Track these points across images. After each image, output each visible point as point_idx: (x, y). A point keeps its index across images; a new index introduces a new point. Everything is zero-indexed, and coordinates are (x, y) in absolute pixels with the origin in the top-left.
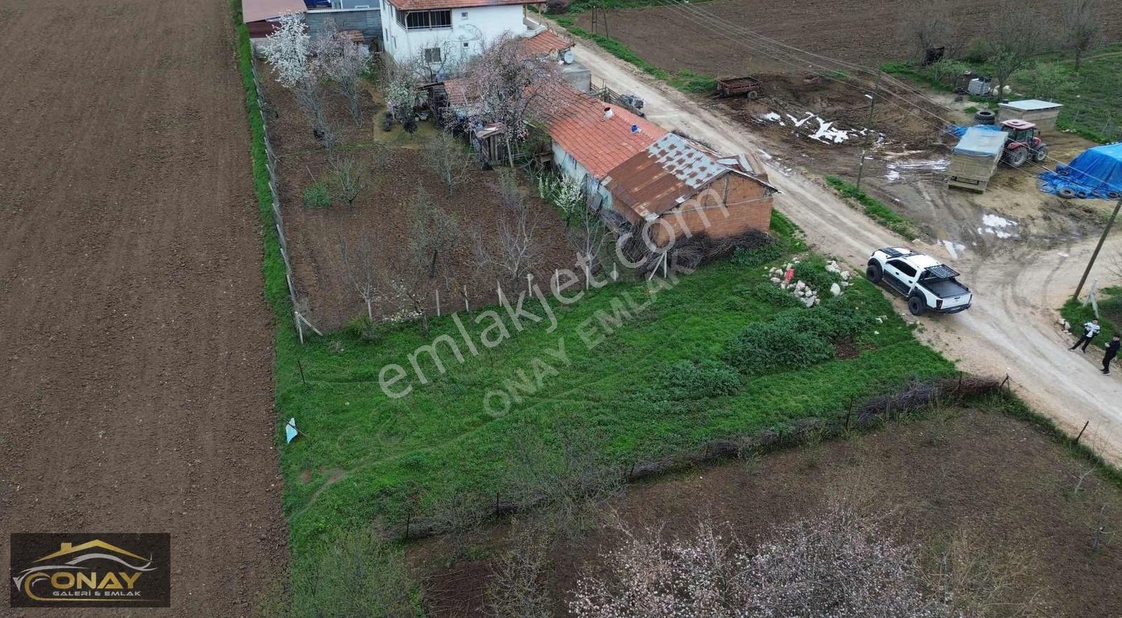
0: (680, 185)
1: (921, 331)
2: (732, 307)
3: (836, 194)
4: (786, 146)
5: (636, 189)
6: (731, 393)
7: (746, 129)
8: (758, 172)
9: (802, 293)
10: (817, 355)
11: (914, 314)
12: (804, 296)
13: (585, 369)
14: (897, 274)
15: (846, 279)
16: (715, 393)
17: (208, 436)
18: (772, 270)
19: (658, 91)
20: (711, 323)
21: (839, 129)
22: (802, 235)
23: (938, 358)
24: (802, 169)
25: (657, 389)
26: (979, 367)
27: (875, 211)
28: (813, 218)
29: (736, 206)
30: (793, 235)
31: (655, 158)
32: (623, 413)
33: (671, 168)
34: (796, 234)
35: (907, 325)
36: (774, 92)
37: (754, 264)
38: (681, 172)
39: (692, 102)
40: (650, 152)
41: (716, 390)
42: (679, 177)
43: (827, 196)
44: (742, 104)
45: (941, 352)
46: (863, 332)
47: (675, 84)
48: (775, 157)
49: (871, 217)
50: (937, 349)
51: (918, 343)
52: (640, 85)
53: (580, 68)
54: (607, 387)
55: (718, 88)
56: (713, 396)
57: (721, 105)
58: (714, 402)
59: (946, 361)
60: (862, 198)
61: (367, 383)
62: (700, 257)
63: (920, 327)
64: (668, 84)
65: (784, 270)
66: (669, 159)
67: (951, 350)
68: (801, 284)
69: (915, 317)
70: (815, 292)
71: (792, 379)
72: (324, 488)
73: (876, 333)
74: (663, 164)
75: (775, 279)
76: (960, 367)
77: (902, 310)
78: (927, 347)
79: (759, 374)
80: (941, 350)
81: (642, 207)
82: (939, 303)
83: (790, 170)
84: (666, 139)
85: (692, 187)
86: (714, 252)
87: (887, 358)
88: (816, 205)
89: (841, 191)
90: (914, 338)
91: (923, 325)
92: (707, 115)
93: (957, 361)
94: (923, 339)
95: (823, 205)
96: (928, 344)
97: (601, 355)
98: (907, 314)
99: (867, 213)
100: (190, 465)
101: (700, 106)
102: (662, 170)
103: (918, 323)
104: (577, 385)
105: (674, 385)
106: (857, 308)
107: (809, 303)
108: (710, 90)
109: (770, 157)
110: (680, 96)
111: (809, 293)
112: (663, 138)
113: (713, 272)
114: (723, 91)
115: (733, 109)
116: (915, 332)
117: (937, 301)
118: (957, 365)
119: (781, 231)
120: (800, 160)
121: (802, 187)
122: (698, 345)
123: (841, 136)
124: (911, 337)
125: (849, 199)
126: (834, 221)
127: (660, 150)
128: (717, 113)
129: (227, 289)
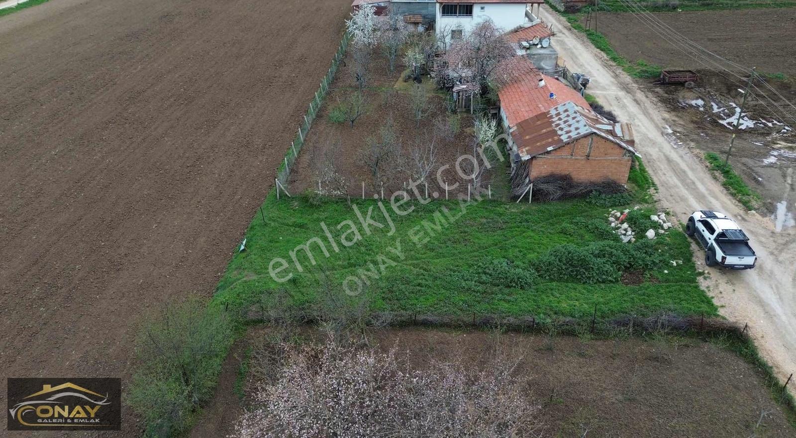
0: (556, 138)
1: (705, 278)
2: (564, 232)
3: (707, 167)
4: (692, 126)
5: (527, 137)
6: (522, 288)
7: (667, 109)
8: (627, 138)
9: (624, 232)
10: (604, 277)
11: (707, 265)
12: (625, 235)
13: (432, 250)
14: (703, 231)
15: (666, 228)
16: (510, 284)
17: (202, 240)
18: (612, 212)
19: (613, 74)
20: (541, 239)
21: (750, 119)
22: (655, 191)
23: (708, 302)
24: (692, 144)
25: (472, 272)
26: (737, 314)
27: (731, 184)
28: (674, 180)
29: (598, 160)
30: (648, 190)
31: (551, 117)
32: (438, 282)
33: (558, 125)
34: (650, 190)
35: (697, 271)
36: (711, 85)
37: (604, 206)
38: (561, 129)
39: (634, 85)
40: (551, 112)
41: (511, 283)
42: (559, 132)
43: (699, 167)
44: (676, 90)
45: (713, 298)
46: (655, 269)
47: (629, 71)
48: (675, 132)
49: (726, 188)
50: (710, 294)
51: (697, 287)
52: (600, 68)
53: (551, 51)
54: (438, 265)
55: (662, 77)
56: (508, 287)
57: (658, 89)
58: (507, 291)
59: (713, 305)
60: (726, 173)
61: (297, 229)
62: (559, 193)
63: (706, 275)
64: (623, 70)
65: (622, 213)
66: (560, 119)
67: (723, 297)
68: (625, 225)
69: (707, 267)
70: (633, 233)
71: (575, 289)
72: (240, 281)
73: (666, 272)
74: (553, 122)
75: (611, 219)
76: (721, 312)
77: (699, 260)
78: (703, 291)
79: (552, 280)
80: (714, 296)
81: (524, 150)
82: (724, 258)
83: (681, 143)
84: (565, 105)
85: (563, 140)
86: (574, 191)
87: (662, 291)
88: (684, 172)
89: (713, 164)
90: (697, 283)
91: (710, 274)
92: (640, 95)
93: (722, 306)
94: (703, 284)
95: (690, 173)
96: (705, 289)
97: (449, 243)
98: (701, 264)
99: (724, 185)
100: (185, 252)
101: (639, 88)
102: (551, 126)
103: (706, 272)
104: (420, 259)
105: (485, 273)
106: (660, 251)
107: (625, 239)
108: (655, 77)
109: (670, 131)
110: (627, 78)
111: (629, 233)
112: (563, 104)
113: (568, 206)
114: (664, 79)
115: (667, 93)
116: (700, 279)
117: (723, 257)
118: (719, 309)
119: (639, 186)
120: (695, 137)
121: (682, 157)
122: (520, 251)
123: (747, 124)
124: (694, 281)
125: (715, 172)
126: (691, 187)
127: (558, 112)
128: (650, 95)
129: (261, 162)
